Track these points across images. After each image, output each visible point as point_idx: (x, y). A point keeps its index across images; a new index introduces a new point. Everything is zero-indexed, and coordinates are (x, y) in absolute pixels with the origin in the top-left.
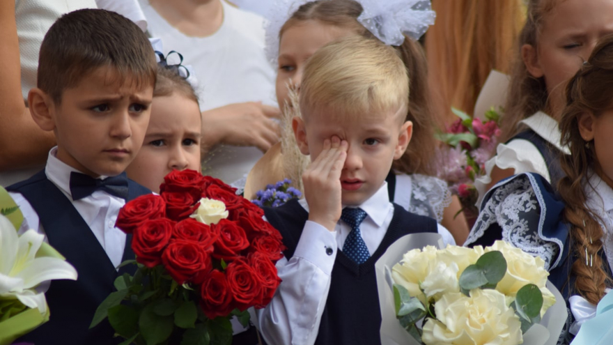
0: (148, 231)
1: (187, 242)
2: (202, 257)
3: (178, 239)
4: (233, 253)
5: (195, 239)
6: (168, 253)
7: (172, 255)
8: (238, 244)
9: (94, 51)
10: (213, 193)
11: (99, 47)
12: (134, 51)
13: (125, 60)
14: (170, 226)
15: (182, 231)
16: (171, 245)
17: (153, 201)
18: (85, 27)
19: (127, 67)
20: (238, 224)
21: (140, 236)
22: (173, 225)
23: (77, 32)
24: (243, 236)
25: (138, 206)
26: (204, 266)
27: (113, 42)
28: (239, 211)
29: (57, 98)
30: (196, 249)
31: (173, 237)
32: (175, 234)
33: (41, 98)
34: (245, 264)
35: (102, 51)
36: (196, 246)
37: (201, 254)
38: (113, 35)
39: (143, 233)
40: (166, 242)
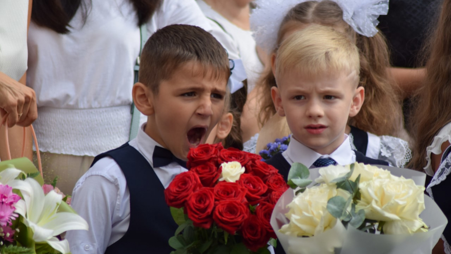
0: (196, 201)
1: (228, 201)
2: (243, 209)
3: (221, 201)
4: (259, 197)
5: (232, 197)
6: (218, 214)
7: (221, 214)
8: (259, 190)
9: (184, 50)
10: (226, 156)
11: (188, 47)
12: (214, 50)
13: (208, 57)
14: (211, 192)
15: (220, 193)
16: (217, 207)
17: (189, 177)
18: (176, 34)
19: (209, 62)
20: (253, 175)
21: (192, 206)
22: (213, 191)
23: (170, 38)
24: (261, 182)
25: (179, 185)
26: (246, 216)
27: (199, 44)
28: (249, 164)
29: (155, 89)
30: (236, 205)
31: (216, 200)
32: (216, 198)
33: (142, 90)
34: (268, 203)
35: (190, 50)
36: (235, 202)
37: (241, 207)
38: (198, 39)
39: (193, 204)
40: (213, 206)
